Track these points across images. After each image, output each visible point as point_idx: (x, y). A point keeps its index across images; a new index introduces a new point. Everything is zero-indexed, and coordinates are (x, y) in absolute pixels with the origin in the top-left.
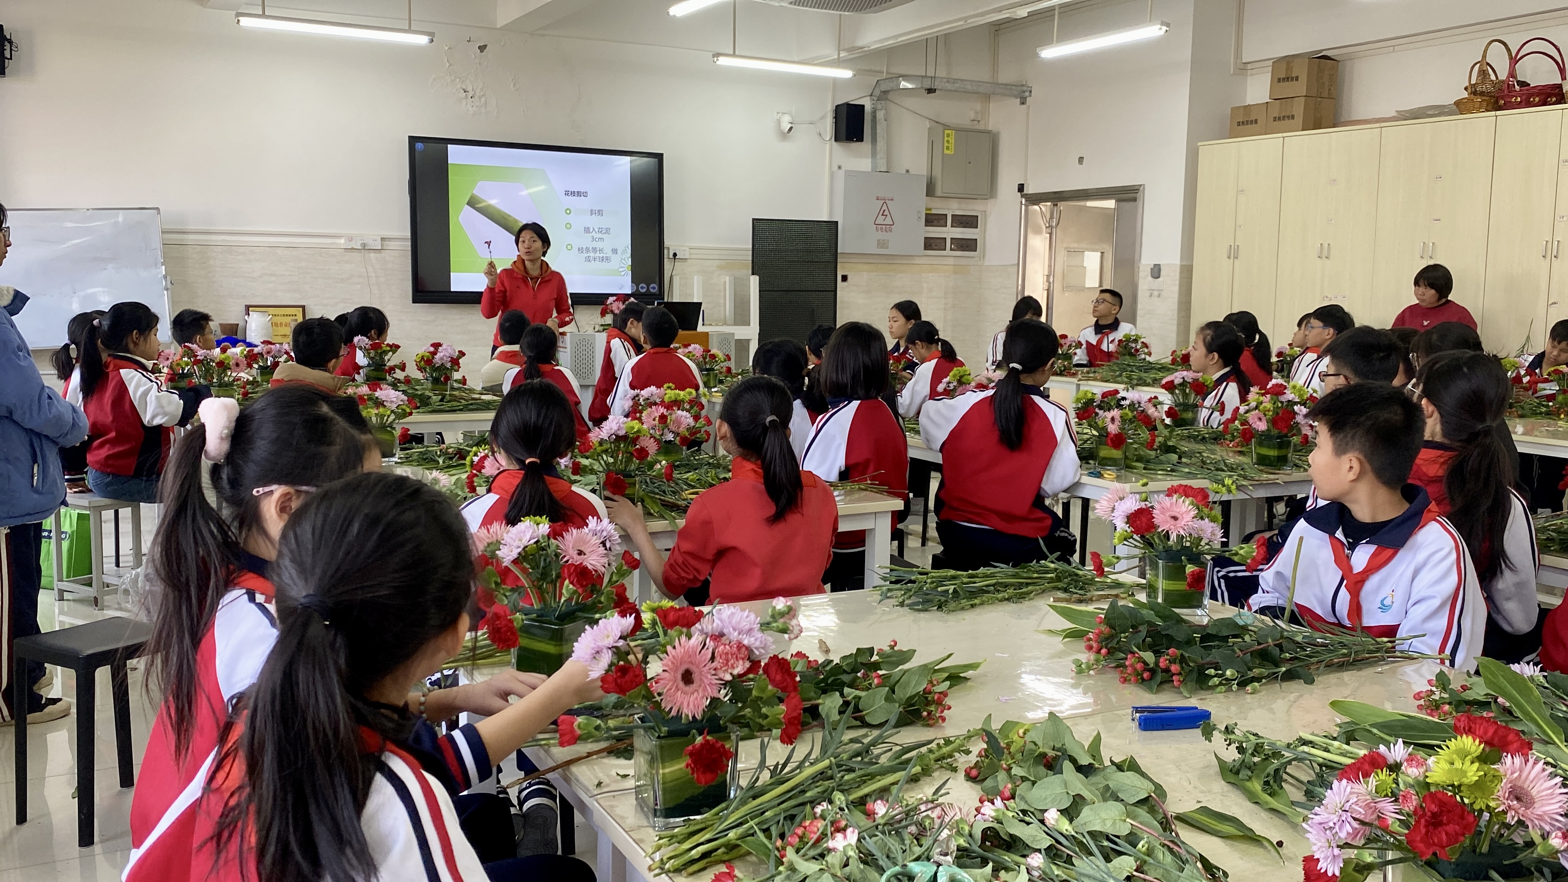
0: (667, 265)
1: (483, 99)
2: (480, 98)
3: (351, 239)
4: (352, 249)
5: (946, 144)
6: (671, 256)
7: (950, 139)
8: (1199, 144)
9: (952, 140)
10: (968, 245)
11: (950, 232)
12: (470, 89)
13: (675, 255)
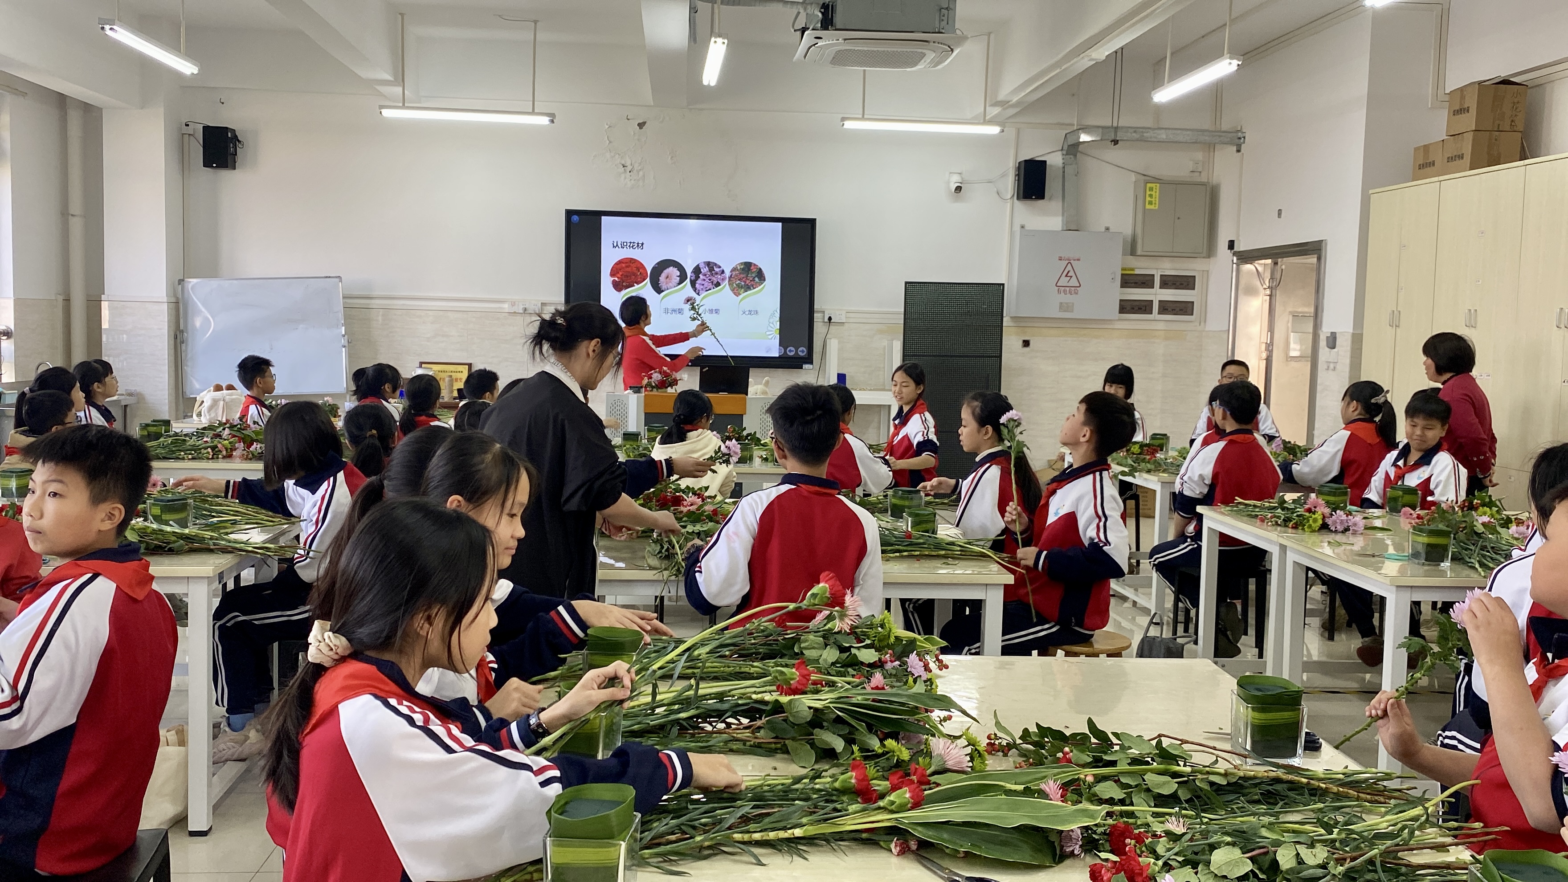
0: (819, 328)
1: (641, 173)
2: (638, 172)
3: (513, 304)
4: (515, 313)
5: (1148, 199)
6: (826, 320)
7: (1153, 193)
8: (1371, 192)
9: (1156, 194)
10: (1185, 308)
11: (1157, 295)
12: (628, 164)
13: (830, 319)
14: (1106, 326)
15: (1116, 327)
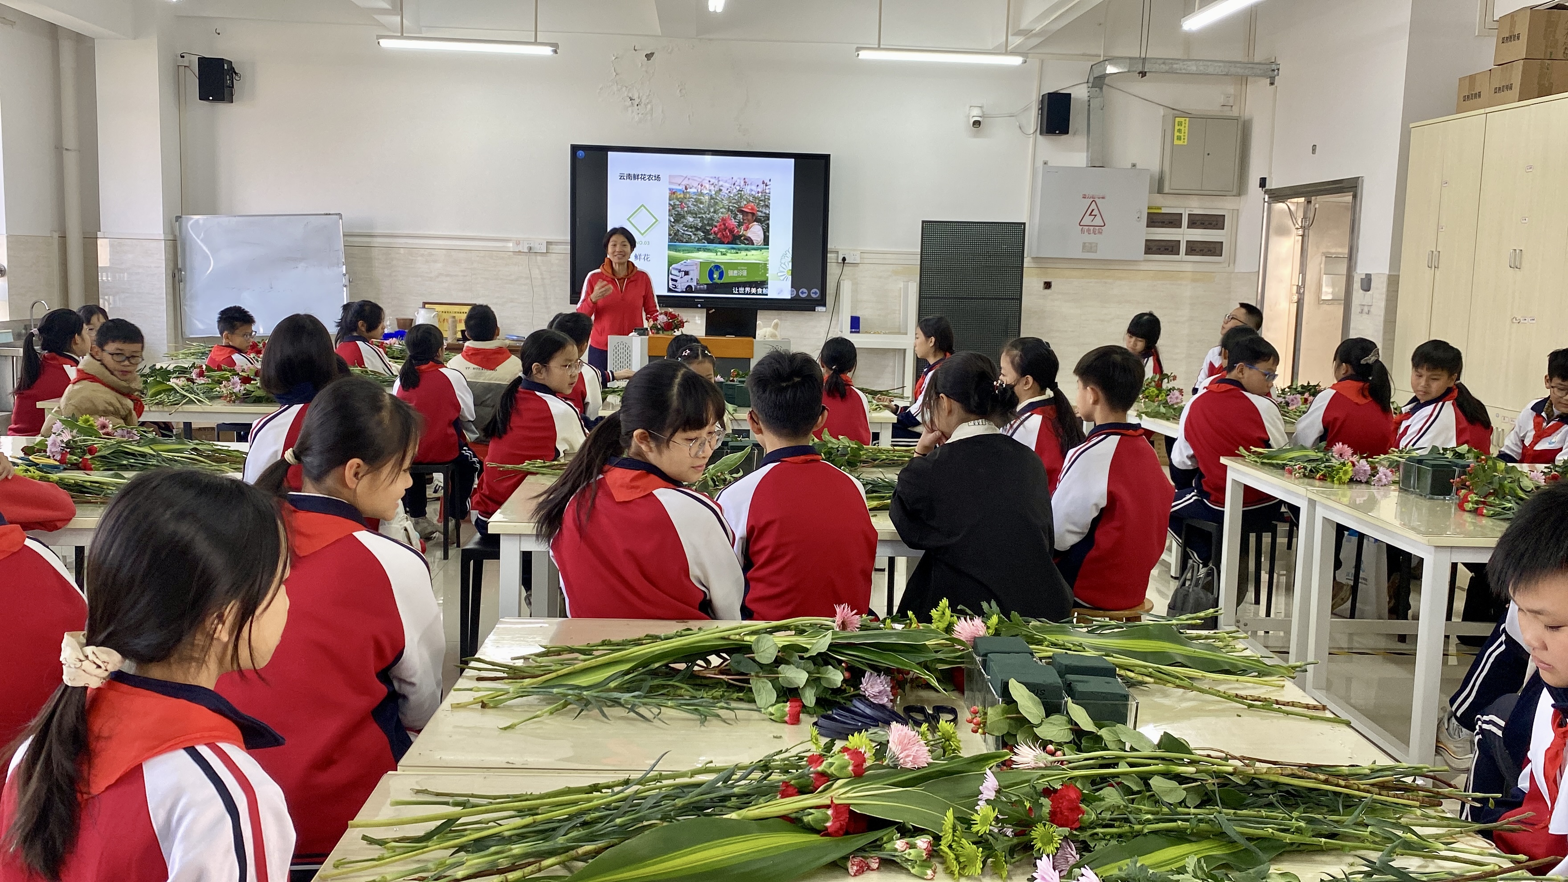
0: (833, 270)
1: (649, 106)
2: (646, 105)
3: (518, 243)
4: (520, 252)
5: (1176, 134)
6: (840, 260)
7: (1182, 128)
8: (1411, 125)
9: (1185, 128)
10: (1213, 249)
11: (1185, 234)
12: (636, 97)
13: (844, 259)
14: (1131, 268)
15: (1142, 268)
